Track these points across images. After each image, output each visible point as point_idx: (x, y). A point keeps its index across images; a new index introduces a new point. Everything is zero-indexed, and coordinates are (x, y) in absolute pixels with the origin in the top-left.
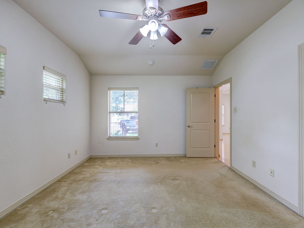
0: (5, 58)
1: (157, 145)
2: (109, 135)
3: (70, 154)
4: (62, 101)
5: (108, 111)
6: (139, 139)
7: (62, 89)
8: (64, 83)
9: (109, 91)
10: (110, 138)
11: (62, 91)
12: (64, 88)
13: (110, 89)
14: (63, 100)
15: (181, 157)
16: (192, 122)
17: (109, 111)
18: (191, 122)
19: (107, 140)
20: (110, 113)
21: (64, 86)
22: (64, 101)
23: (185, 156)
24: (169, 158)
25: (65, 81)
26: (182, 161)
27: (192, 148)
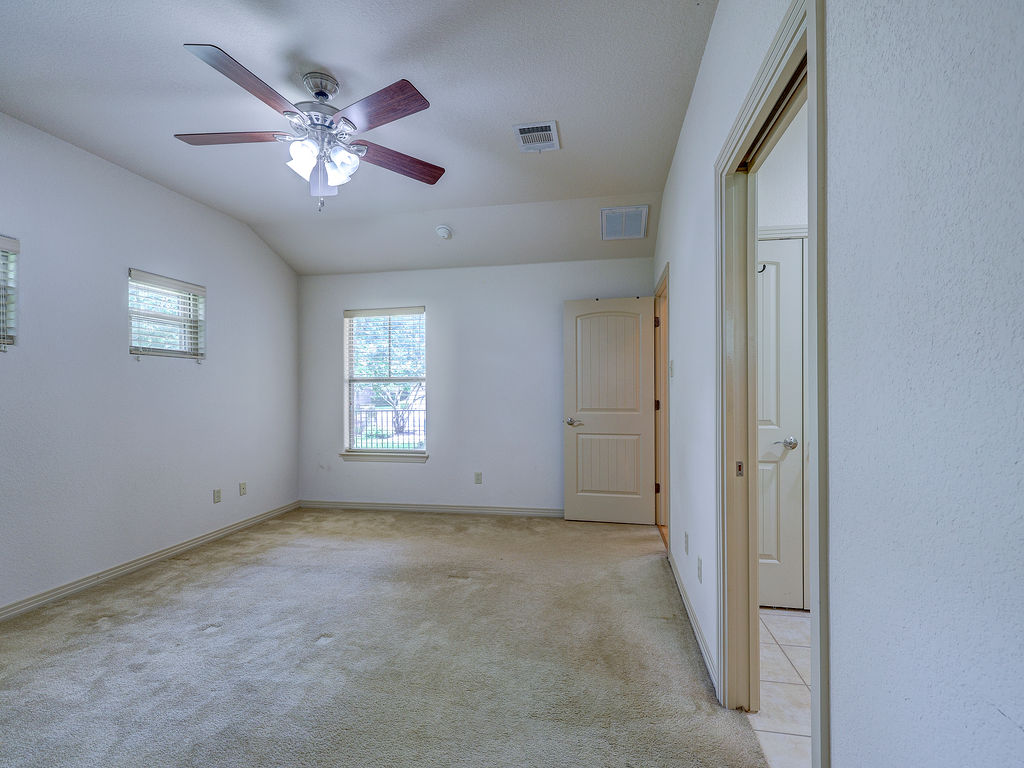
0: (16, 261)
1: (478, 479)
2: (347, 445)
3: (219, 492)
4: (195, 354)
5: (342, 376)
6: (427, 458)
7: (196, 322)
8: (201, 306)
9: (347, 320)
10: (351, 455)
11: (195, 326)
12: (201, 318)
13: (349, 313)
14: (197, 349)
15: (548, 518)
16: (582, 410)
17: (347, 377)
18: (579, 408)
19: (341, 458)
20: (352, 381)
21: (201, 312)
22: (200, 352)
23: (560, 515)
24: (505, 520)
25: (201, 300)
26: (540, 529)
27: (582, 491)
